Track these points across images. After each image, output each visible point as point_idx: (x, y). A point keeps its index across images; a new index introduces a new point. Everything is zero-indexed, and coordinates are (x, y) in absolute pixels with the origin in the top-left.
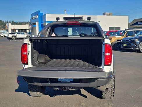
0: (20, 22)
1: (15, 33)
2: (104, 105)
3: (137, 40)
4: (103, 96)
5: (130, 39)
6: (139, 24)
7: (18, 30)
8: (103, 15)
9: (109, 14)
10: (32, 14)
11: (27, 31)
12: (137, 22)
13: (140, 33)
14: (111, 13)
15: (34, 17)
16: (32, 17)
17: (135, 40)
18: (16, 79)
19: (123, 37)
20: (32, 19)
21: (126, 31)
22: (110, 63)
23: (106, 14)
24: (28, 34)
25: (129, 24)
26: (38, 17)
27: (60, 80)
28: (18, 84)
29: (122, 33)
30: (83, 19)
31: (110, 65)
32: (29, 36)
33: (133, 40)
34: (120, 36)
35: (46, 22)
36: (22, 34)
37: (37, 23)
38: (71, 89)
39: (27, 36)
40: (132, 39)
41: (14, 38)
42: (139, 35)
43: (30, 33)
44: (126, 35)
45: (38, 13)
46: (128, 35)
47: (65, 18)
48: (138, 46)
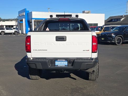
0: (7, 19)
1: (3, 29)
2: (91, 84)
3: (113, 34)
4: (89, 78)
5: (108, 34)
6: (114, 21)
7: (6, 26)
8: (83, 13)
9: (87, 12)
10: (19, 12)
11: (14, 27)
12: (112, 19)
13: (116, 29)
14: (90, 11)
15: (21, 14)
16: (19, 14)
17: (112, 35)
18: (14, 67)
19: (101, 32)
20: (19, 16)
21: (104, 27)
22: (96, 51)
23: (85, 12)
24: (16, 30)
25: (105, 21)
26: (24, 14)
27: (57, 65)
28: (17, 71)
29: (100, 29)
30: (72, 16)
31: (96, 52)
32: (17, 32)
33: (110, 35)
34: (98, 32)
35: (32, 19)
36: (10, 29)
37: (24, 20)
38: (65, 72)
39: (15, 31)
40: (109, 33)
41: (3, 33)
42: (114, 30)
43: (17, 29)
44: (104, 30)
45: (24, 10)
46: (105, 31)
47: (57, 16)
48: (113, 40)
